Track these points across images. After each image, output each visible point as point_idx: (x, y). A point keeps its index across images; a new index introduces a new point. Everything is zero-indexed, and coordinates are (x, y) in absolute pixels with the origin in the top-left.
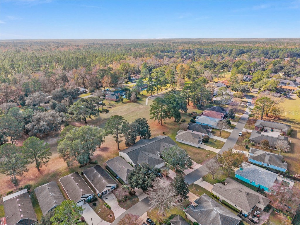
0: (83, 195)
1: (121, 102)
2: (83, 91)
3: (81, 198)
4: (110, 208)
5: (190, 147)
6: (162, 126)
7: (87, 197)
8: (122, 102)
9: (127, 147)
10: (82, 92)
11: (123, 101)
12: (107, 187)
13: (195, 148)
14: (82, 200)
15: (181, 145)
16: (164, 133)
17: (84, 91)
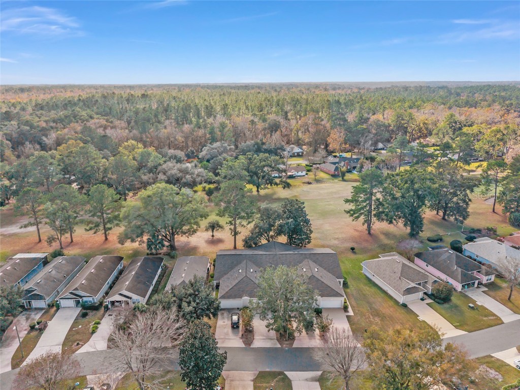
0: (76, 289)
1: (341, 179)
2: (298, 153)
3: (71, 293)
4: (93, 332)
5: (382, 295)
6: (368, 235)
7: (81, 297)
8: (343, 178)
9: (243, 248)
10: (296, 154)
11: (345, 178)
12: (121, 294)
13: (391, 303)
14: (70, 297)
15: (365, 285)
16: (353, 249)
17: (300, 154)
